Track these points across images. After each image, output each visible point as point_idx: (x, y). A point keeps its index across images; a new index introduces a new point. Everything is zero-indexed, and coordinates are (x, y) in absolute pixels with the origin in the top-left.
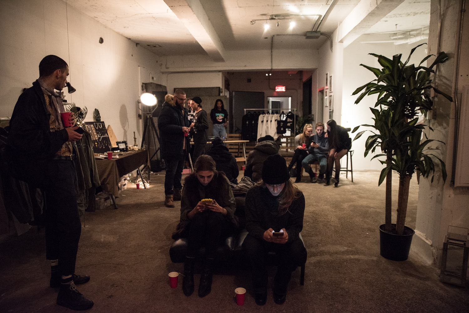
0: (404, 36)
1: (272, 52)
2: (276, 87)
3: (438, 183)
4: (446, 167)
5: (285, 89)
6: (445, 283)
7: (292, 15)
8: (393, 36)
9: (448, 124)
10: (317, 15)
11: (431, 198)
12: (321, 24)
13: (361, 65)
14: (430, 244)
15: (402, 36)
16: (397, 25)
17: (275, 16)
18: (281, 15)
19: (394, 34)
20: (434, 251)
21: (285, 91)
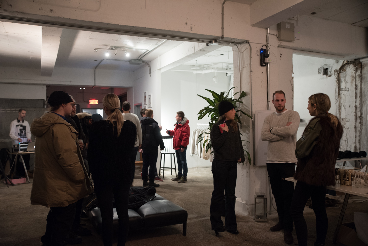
0: (200, 68)
1: (95, 71)
2: (90, 100)
3: (246, 166)
4: (250, 155)
5: (98, 102)
6: (257, 222)
7: (127, 48)
8: (192, 67)
9: (249, 131)
10: (146, 50)
11: (243, 175)
12: (146, 55)
13: (198, 95)
14: (245, 203)
15: (198, 68)
16: (197, 61)
17: (114, 47)
18: (119, 47)
19: (193, 65)
20: (248, 206)
21: (98, 104)
